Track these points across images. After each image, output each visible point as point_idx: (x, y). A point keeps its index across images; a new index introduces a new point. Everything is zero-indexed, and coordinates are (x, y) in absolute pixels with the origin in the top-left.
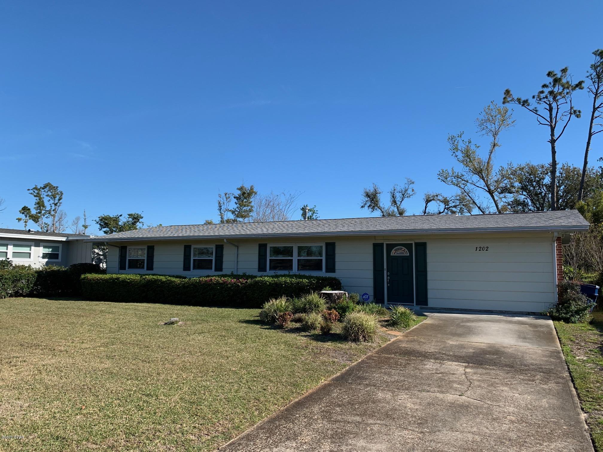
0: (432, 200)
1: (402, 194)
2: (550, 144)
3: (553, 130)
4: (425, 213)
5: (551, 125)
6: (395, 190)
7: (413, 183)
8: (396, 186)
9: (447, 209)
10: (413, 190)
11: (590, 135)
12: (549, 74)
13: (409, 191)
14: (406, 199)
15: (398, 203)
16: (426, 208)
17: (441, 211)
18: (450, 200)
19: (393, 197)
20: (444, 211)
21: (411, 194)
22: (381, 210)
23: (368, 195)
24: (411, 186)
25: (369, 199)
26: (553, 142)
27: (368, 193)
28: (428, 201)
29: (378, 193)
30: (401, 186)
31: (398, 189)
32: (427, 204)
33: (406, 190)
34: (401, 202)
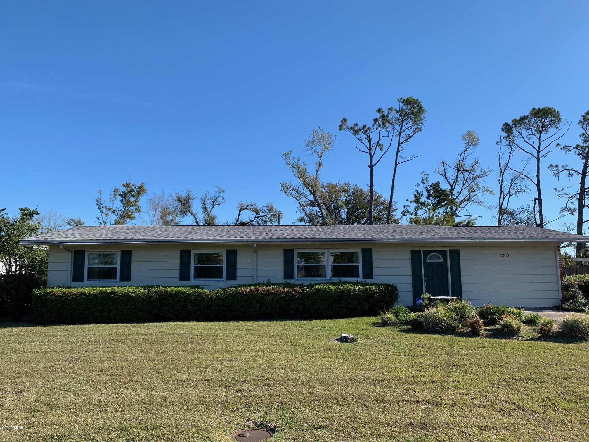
0: (245, 209)
1: (213, 202)
2: (369, 168)
3: (371, 157)
4: (238, 220)
5: (370, 153)
6: (206, 197)
7: (223, 191)
8: (208, 193)
9: (258, 218)
10: (223, 198)
11: (396, 164)
12: (379, 110)
13: (220, 199)
14: (216, 206)
15: (209, 210)
16: (239, 216)
17: (252, 220)
18: (260, 210)
19: (204, 204)
20: (255, 219)
21: (221, 202)
22: (194, 216)
23: (179, 200)
24: (221, 194)
25: (180, 204)
26: (371, 167)
27: (180, 198)
28: (241, 210)
29: (191, 199)
30: (212, 194)
31: (209, 197)
32: (240, 212)
33: (216, 198)
34: (212, 209)
